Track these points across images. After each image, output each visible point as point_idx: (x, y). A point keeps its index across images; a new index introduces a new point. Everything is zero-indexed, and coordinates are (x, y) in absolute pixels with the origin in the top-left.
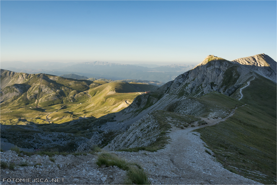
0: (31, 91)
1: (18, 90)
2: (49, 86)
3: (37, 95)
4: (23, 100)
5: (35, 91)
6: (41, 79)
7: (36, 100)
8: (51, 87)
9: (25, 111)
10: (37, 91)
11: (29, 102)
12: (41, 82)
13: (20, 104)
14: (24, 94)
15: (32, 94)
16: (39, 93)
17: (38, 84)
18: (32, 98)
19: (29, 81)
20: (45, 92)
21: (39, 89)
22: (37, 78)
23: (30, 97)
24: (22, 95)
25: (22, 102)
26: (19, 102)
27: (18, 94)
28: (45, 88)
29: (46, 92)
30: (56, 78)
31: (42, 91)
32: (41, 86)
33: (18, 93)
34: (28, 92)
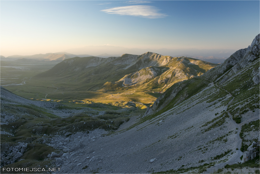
0: (164, 75)
1: (152, 73)
2: (184, 71)
3: (168, 79)
4: (152, 84)
5: (168, 75)
6: (180, 63)
7: (165, 85)
8: (186, 72)
9: (142, 95)
10: (170, 76)
11: (158, 86)
12: (178, 66)
13: (148, 88)
14: (157, 77)
15: (164, 78)
16: (171, 78)
17: (174, 68)
18: (163, 83)
19: (168, 64)
20: (177, 77)
21: (173, 73)
22: (176, 61)
23: (161, 81)
24: (154, 78)
25: (151, 85)
26: (148, 85)
27: (151, 77)
28: (179, 72)
29: (179, 76)
30: (197, 62)
31: (175, 75)
32: (176, 70)
33: (151, 75)
34: (162, 76)
